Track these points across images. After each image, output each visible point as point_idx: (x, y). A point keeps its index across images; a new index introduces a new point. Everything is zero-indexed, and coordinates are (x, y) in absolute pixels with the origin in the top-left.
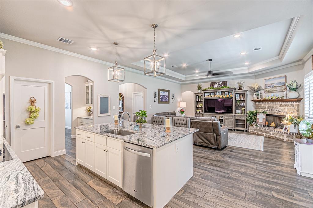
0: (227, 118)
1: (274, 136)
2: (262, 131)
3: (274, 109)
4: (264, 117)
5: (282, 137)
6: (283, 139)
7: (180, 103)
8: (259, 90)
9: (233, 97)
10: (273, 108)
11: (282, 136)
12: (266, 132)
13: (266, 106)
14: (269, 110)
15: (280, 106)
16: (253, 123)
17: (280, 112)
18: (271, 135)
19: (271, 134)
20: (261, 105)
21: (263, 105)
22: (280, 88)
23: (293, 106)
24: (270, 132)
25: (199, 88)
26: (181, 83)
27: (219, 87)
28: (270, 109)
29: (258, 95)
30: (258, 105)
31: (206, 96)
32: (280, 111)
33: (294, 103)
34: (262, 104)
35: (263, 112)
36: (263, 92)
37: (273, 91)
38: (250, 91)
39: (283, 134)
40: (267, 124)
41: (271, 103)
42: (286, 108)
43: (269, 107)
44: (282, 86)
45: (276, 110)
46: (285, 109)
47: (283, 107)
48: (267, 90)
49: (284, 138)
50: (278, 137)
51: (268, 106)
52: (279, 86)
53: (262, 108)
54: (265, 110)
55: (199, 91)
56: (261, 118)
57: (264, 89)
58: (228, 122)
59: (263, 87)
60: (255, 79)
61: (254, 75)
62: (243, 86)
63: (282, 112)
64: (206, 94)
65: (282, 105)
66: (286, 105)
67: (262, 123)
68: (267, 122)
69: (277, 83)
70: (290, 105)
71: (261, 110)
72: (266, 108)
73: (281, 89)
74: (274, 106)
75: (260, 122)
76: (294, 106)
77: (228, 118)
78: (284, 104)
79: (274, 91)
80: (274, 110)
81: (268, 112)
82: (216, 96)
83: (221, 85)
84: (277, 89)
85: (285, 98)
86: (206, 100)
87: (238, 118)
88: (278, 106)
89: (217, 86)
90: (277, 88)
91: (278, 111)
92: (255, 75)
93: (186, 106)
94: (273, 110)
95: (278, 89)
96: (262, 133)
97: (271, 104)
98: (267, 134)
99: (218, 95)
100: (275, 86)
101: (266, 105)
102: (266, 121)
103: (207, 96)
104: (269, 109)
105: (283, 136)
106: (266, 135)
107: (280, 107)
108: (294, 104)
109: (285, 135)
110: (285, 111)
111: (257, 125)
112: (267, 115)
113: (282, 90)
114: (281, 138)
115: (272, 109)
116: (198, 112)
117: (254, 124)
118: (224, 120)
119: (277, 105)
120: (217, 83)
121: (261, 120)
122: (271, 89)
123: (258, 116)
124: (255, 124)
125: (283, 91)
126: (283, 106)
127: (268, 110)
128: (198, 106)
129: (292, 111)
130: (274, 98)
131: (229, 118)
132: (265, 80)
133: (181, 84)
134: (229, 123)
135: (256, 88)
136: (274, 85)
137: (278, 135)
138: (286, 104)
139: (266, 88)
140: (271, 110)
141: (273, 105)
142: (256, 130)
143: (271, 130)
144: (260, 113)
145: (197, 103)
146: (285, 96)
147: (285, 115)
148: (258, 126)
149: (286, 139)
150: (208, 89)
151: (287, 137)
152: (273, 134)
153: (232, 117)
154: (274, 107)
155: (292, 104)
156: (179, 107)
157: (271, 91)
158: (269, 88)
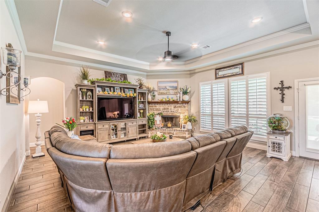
0: (130, 125)
3: (169, 110)
4: (160, 118)
14: (165, 111)
15: (175, 107)
17: (175, 113)
19: (175, 134)
20: (156, 106)
21: (158, 106)
22: (172, 91)
25: (85, 77)
27: (119, 80)
28: (166, 110)
29: (154, 96)
30: (152, 106)
32: (175, 112)
33: (186, 104)
34: (157, 105)
35: (159, 114)
36: (156, 93)
39: (185, 132)
40: (163, 126)
42: (180, 109)
43: (164, 109)
44: (175, 89)
45: (172, 111)
46: (178, 109)
47: (177, 108)
48: (161, 91)
51: (163, 107)
52: (172, 89)
53: (157, 110)
54: (161, 111)
55: (86, 82)
57: (157, 91)
59: (156, 89)
60: (147, 79)
62: (143, 84)
63: (177, 113)
66: (180, 107)
67: (159, 124)
69: (170, 87)
70: (182, 107)
71: (156, 112)
72: (162, 110)
73: (174, 92)
76: (186, 107)
78: (178, 105)
79: (168, 94)
80: (170, 111)
81: (163, 113)
82: (116, 93)
83: (121, 79)
84: (170, 92)
85: (178, 100)
87: (141, 123)
88: (173, 107)
89: (116, 79)
90: (170, 90)
91: (173, 112)
92: (147, 75)
94: (169, 111)
97: (166, 106)
99: (119, 93)
101: (161, 107)
102: (162, 123)
103: (99, 92)
108: (186, 105)
109: (187, 133)
110: (179, 112)
112: (162, 117)
116: (82, 121)
117: (154, 127)
118: (128, 128)
119: (171, 107)
120: (114, 75)
121: (158, 122)
122: (165, 92)
125: (176, 94)
127: (163, 112)
128: (81, 110)
129: (184, 112)
130: (171, 100)
131: (133, 124)
132: (160, 82)
133: (26, 58)
134: (133, 131)
135: (152, 89)
136: (168, 88)
138: (180, 105)
140: (167, 111)
141: (169, 106)
143: (174, 131)
144: (157, 114)
146: (178, 98)
147: (179, 115)
152: (176, 134)
153: (136, 122)
154: (169, 109)
155: (185, 105)
157: (164, 93)
158: (163, 90)
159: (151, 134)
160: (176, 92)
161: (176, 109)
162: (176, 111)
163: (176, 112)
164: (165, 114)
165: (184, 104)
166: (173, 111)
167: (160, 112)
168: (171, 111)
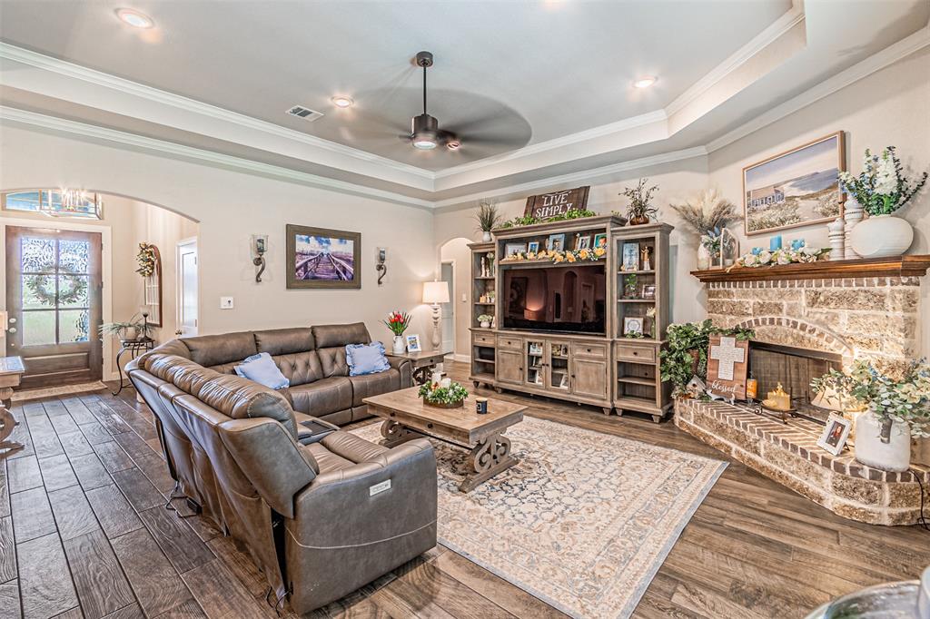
1: (775, 467)
2: (721, 430)
3: (784, 317)
4: (740, 354)
5: (811, 485)
6: (821, 499)
7: (426, 284)
8: (721, 221)
9: (605, 260)
10: (781, 310)
11: (812, 478)
12: (740, 439)
13: (752, 302)
14: (764, 322)
15: (813, 302)
16: (690, 386)
17: (814, 337)
18: (762, 461)
19: (762, 452)
20: (729, 294)
21: (736, 293)
22: (813, 202)
23: (880, 301)
24: (756, 441)
25: (487, 224)
26: (432, 205)
27: (557, 213)
28: (768, 317)
29: (716, 245)
30: (717, 294)
31: (509, 258)
32: (812, 331)
33: (882, 283)
34: (733, 289)
35: (735, 332)
36: (738, 231)
37: (782, 222)
38: (685, 231)
39: (816, 466)
40: (752, 394)
41: (768, 286)
42: (844, 314)
43: (762, 308)
44: (825, 192)
45: (795, 324)
46: (836, 315)
47: (825, 309)
48: (757, 217)
49: (822, 493)
50: (795, 477)
51: (757, 300)
52: (811, 192)
53: (734, 310)
54: (746, 319)
55: (486, 237)
56: (727, 357)
57: (743, 218)
58: (587, 375)
59: (739, 210)
60: (710, 171)
61: (702, 150)
62: (651, 204)
63: (821, 335)
64: (510, 249)
65: (822, 298)
66: (841, 299)
67: (730, 383)
68: (752, 384)
69: (799, 182)
70: (862, 298)
71: (728, 322)
72: (750, 311)
73: (819, 209)
74: (784, 303)
75: (723, 382)
76: (888, 302)
77: (586, 353)
78: (833, 289)
79: (787, 225)
80: (784, 323)
81: (757, 329)
82: (542, 255)
83: (565, 208)
84: (798, 212)
85: (835, 256)
86: (507, 271)
87: (628, 357)
88: (803, 301)
89: (549, 213)
90: (802, 203)
91: (803, 328)
92: (709, 154)
94: (780, 323)
95: (807, 209)
96: (723, 440)
97: (772, 292)
98: (743, 451)
100: (792, 198)
101: (747, 298)
102: (748, 376)
103: (514, 254)
104: (760, 318)
105: (818, 476)
106: (737, 452)
107: (814, 310)
108: (887, 289)
109: (827, 475)
110: (836, 329)
111: (709, 392)
112: (754, 346)
113: (825, 214)
114: (807, 484)
115: (776, 317)
116: (485, 325)
117: (695, 386)
118: (573, 363)
119: (800, 294)
120: (548, 201)
121: (726, 372)
122: (774, 215)
123: (715, 352)
124: (700, 388)
125: (830, 217)
126: (826, 303)
127: (757, 322)
128: (483, 300)
129: (874, 334)
130: (782, 260)
131: (592, 354)
132: (748, 169)
133: (434, 211)
134: (591, 379)
135: (708, 213)
136: (789, 191)
137: (794, 468)
138: (844, 288)
139: (754, 211)
140: (772, 321)
141: (782, 295)
142: (700, 418)
143: (760, 434)
144: (724, 333)
145: (483, 285)
146: (835, 243)
147: (837, 352)
148: (714, 397)
149: (833, 501)
150: (515, 226)
151: (841, 489)
152: (768, 456)
153: (604, 350)
154: (785, 308)
155: (877, 289)
157: (772, 224)
158: (765, 206)
160: (831, 204)
161: (821, 312)
162: (818, 322)
163: (819, 329)
164: (762, 334)
165: (870, 284)
166: (800, 322)
167: (744, 324)
168: (792, 319)
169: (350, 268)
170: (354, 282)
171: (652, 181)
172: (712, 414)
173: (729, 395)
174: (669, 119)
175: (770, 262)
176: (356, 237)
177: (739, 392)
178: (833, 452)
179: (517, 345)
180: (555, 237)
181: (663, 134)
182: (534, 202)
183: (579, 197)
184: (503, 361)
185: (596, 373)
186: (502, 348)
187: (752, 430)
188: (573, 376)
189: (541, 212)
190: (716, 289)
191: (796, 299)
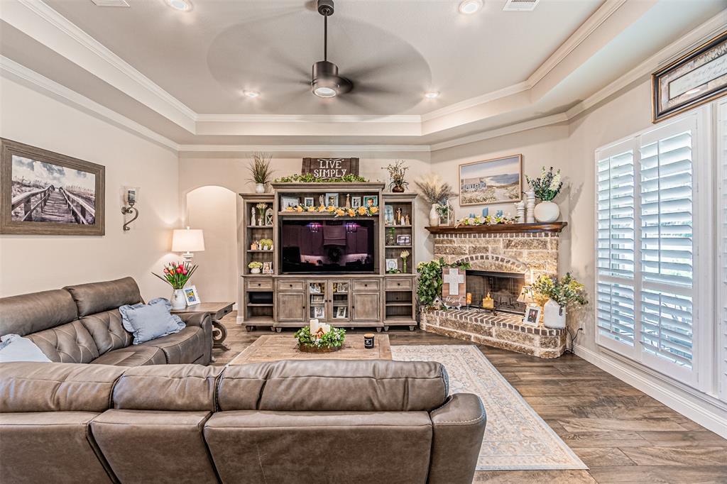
0: (358, 291)
1: (502, 341)
2: (463, 326)
3: (490, 254)
4: (461, 278)
5: (527, 346)
6: (533, 352)
7: (176, 232)
8: (443, 197)
9: (378, 216)
10: (488, 251)
11: (527, 342)
12: (477, 329)
13: (468, 246)
14: (477, 258)
15: (508, 245)
16: (435, 302)
17: (509, 265)
18: (494, 339)
19: (494, 334)
20: (451, 241)
21: (457, 241)
22: (504, 191)
23: (544, 244)
24: (490, 328)
25: (260, 176)
27: (334, 176)
28: (479, 255)
29: (444, 211)
30: (442, 241)
31: (286, 209)
32: (508, 262)
33: (546, 235)
34: (454, 238)
35: (459, 264)
36: (454, 203)
37: (485, 200)
38: (422, 198)
39: (531, 335)
40: (469, 302)
41: (480, 237)
42: (525, 252)
43: (475, 250)
44: (512, 185)
45: (497, 259)
46: (520, 253)
47: (515, 249)
48: (468, 196)
49: (533, 348)
50: (516, 344)
51: (471, 245)
52: (503, 185)
53: (455, 252)
54: (464, 257)
55: (260, 189)
56: (454, 281)
57: (457, 195)
58: (363, 304)
59: (455, 189)
60: (432, 162)
61: (428, 148)
62: (405, 178)
63: (513, 263)
64: (285, 201)
65: (513, 243)
66: (524, 244)
67: (457, 297)
68: (469, 295)
69: (496, 178)
70: (535, 243)
71: (450, 259)
72: (467, 252)
73: (508, 194)
74: (489, 246)
75: (453, 297)
76: (549, 245)
77: (363, 288)
78: (520, 238)
79: (487, 202)
80: (490, 258)
81: (471, 263)
82: (322, 209)
83: (340, 172)
84: (495, 195)
85: (521, 221)
86: (286, 224)
87: (393, 287)
88: (501, 245)
89: (327, 174)
90: (498, 191)
91: (502, 260)
92: (431, 151)
93: (202, 248)
94: (487, 258)
95: (500, 194)
96: (464, 332)
97: (481, 241)
98: (479, 336)
99: (330, 208)
100: (491, 187)
101: (465, 244)
102: (467, 292)
103: (290, 207)
104: (474, 256)
105: (531, 340)
106: (476, 338)
107: (508, 250)
108: (548, 239)
109: (537, 338)
110: (521, 260)
111: (445, 304)
112: (469, 273)
113: (511, 198)
114: (523, 346)
115: (485, 255)
116: (255, 271)
117: (437, 302)
118: (352, 296)
119: (500, 241)
120: (324, 164)
121: (454, 291)
122: (479, 195)
123: (446, 278)
124: (440, 303)
125: (515, 199)
126: (515, 246)
127: (472, 258)
128: (254, 248)
129: (542, 262)
130: (493, 221)
131: (368, 288)
132: (462, 166)
133: (180, 154)
134: (367, 307)
135: (438, 191)
136: (489, 182)
137: (516, 338)
138: (526, 238)
139: (466, 192)
140: (482, 257)
141: (488, 242)
142: (443, 322)
143: (493, 324)
144: (452, 266)
145: (252, 234)
146: (521, 214)
147: (522, 272)
148: (448, 307)
149: (539, 351)
150: (294, 182)
151: (545, 343)
152: (499, 336)
153: (378, 284)
154: (490, 249)
155: (543, 238)
156: (170, 251)
157: (478, 201)
158: (473, 189)
159: (428, 322)
160: (514, 192)
161: (512, 251)
162: (511, 257)
163: (512, 261)
164: (475, 265)
165: (540, 236)
166: (500, 257)
167: (462, 260)
168: (495, 256)
169: (90, 209)
170: (96, 227)
171: (407, 163)
172: (456, 317)
173: (458, 304)
174: (422, 123)
175: (485, 223)
176: (98, 171)
177: (461, 301)
178: (535, 325)
179: (299, 287)
180: (330, 195)
181: (417, 132)
182: (310, 164)
183: (352, 165)
184: (284, 302)
185: (371, 302)
186: (283, 291)
187: (487, 322)
188: (353, 307)
189: (319, 173)
190: (442, 238)
191: (497, 243)
